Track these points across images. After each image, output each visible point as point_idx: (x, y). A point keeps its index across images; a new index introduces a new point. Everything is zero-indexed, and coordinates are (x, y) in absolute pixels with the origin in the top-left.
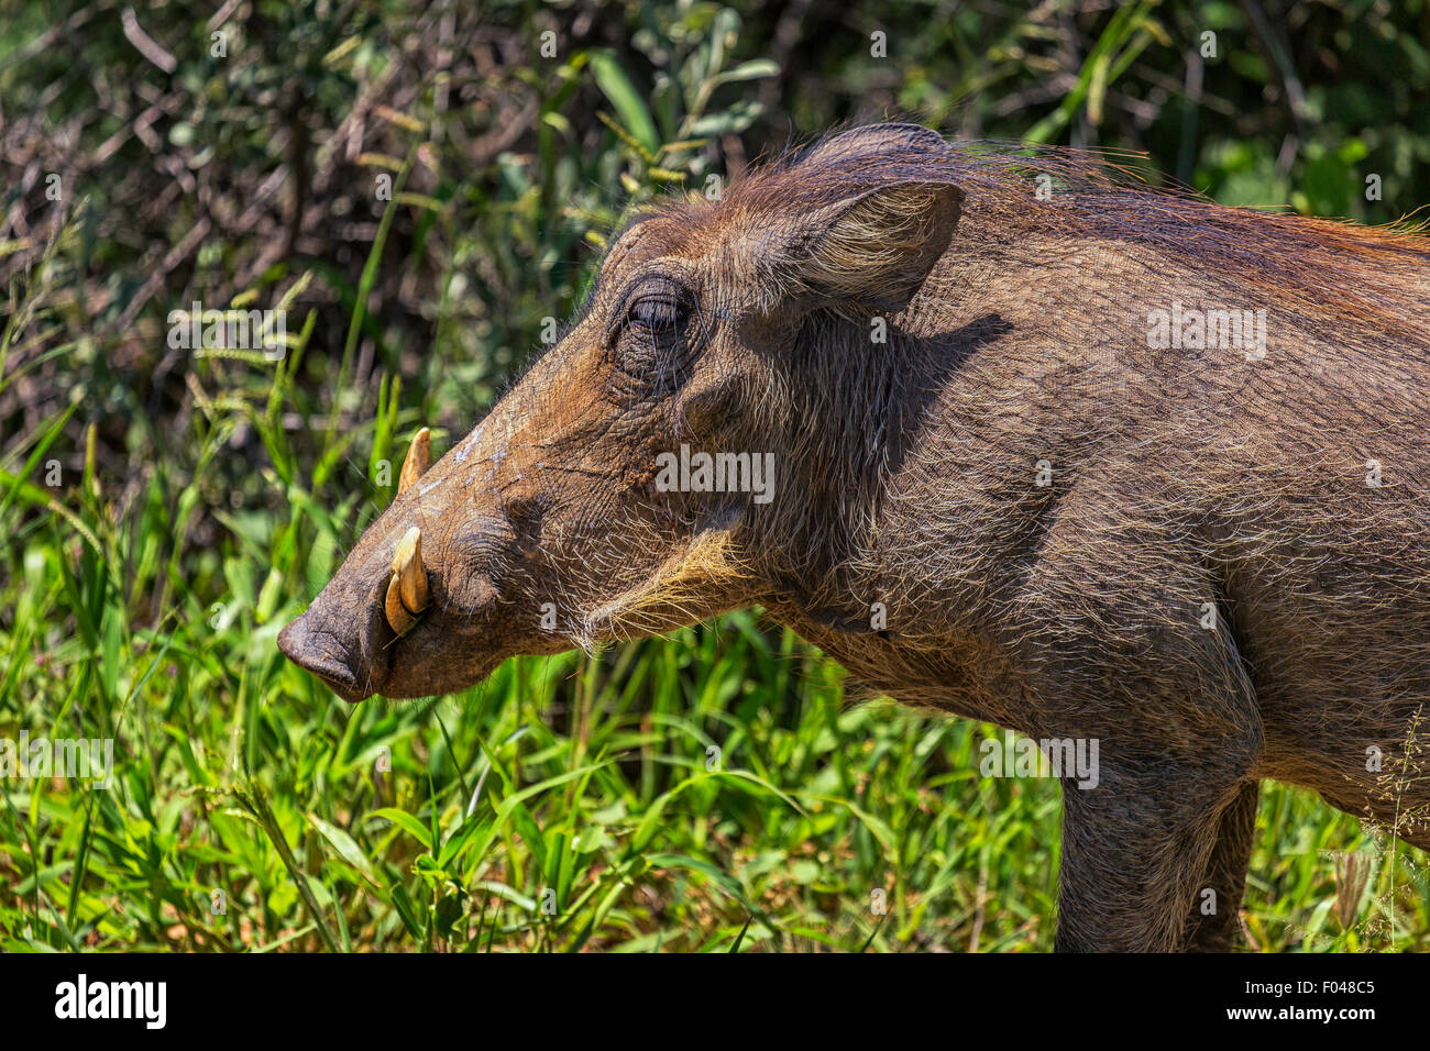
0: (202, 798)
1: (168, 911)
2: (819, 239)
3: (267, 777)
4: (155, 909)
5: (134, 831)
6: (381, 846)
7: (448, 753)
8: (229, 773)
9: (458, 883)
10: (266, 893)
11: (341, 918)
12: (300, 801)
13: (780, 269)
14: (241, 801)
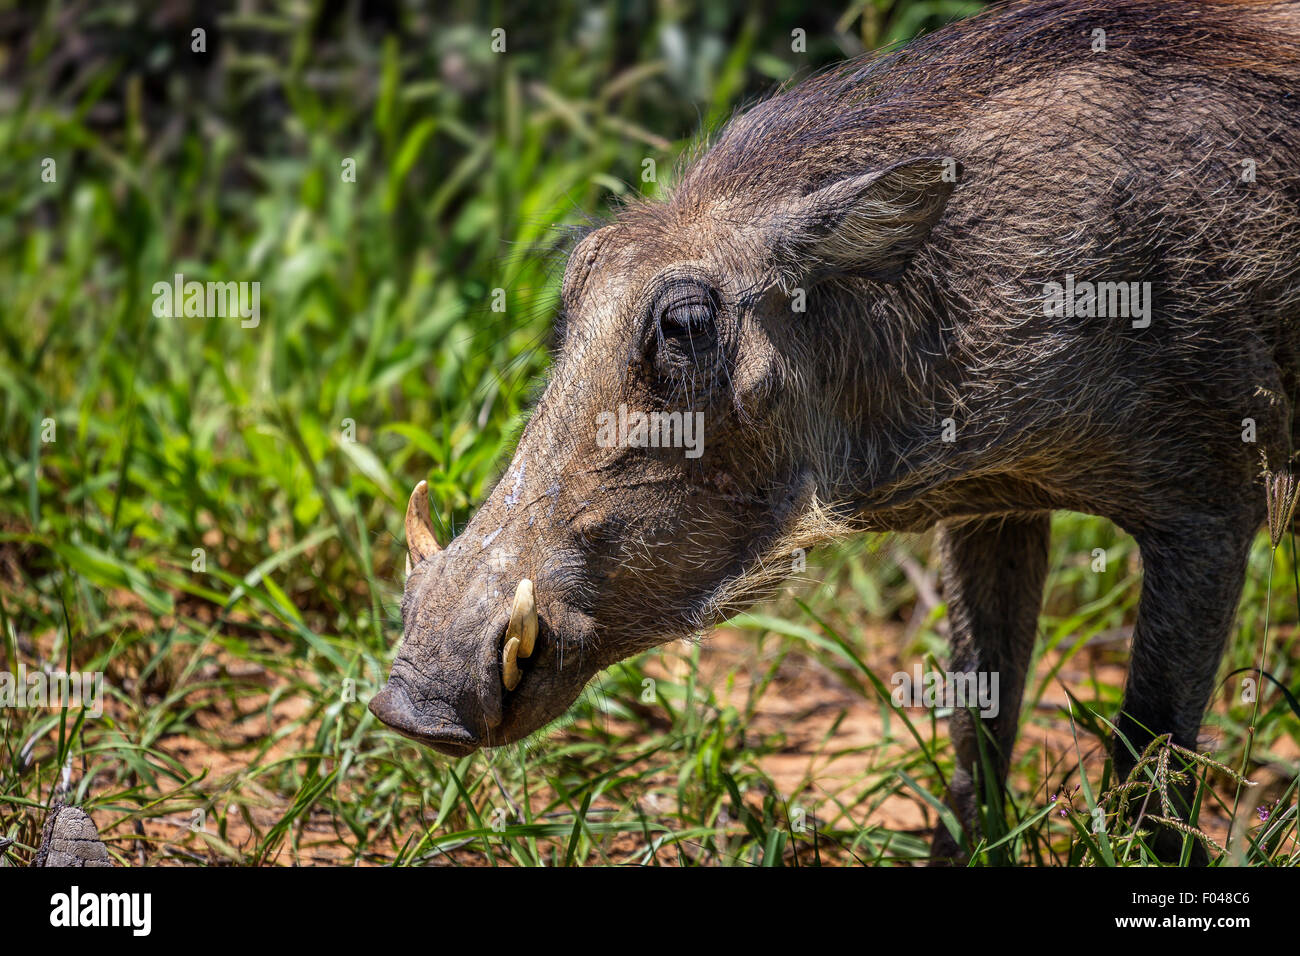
0: (235, 416)
1: (204, 518)
2: (840, 217)
3: (294, 397)
4: (192, 517)
5: (173, 446)
6: (398, 461)
7: (459, 377)
8: (260, 393)
9: (467, 494)
10: (292, 504)
11: (362, 527)
12: (324, 419)
13: (802, 249)
14: (271, 419)
